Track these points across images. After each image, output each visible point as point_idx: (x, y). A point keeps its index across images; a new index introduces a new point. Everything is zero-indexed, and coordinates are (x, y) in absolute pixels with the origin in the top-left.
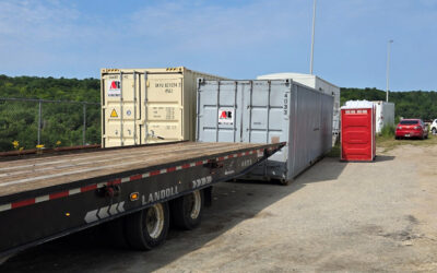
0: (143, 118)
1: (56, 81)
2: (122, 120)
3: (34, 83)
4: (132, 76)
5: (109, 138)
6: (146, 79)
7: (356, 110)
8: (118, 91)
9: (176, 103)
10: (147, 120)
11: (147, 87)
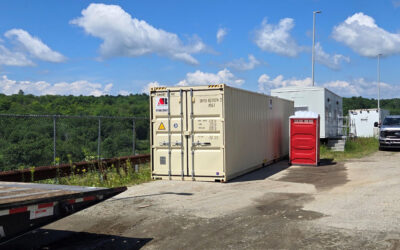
0: (190, 130)
1: (76, 98)
2: (170, 132)
3: (57, 101)
4: (178, 94)
5: (158, 148)
6: (192, 95)
7: (303, 120)
8: (166, 107)
9: (218, 116)
10: (193, 132)
11: (193, 103)
